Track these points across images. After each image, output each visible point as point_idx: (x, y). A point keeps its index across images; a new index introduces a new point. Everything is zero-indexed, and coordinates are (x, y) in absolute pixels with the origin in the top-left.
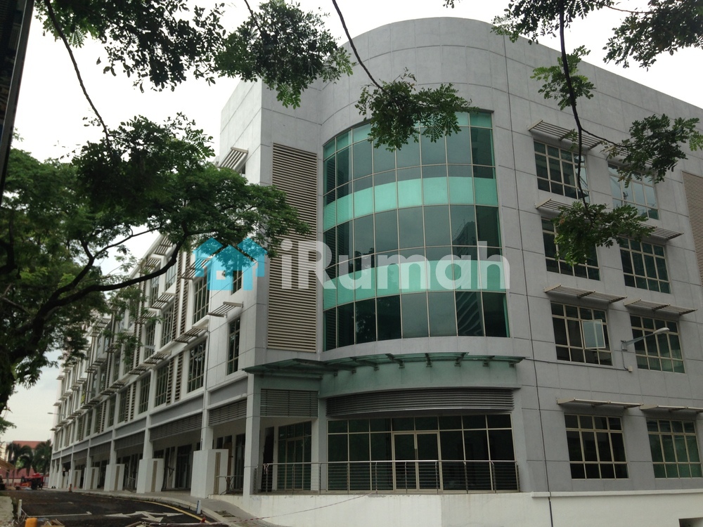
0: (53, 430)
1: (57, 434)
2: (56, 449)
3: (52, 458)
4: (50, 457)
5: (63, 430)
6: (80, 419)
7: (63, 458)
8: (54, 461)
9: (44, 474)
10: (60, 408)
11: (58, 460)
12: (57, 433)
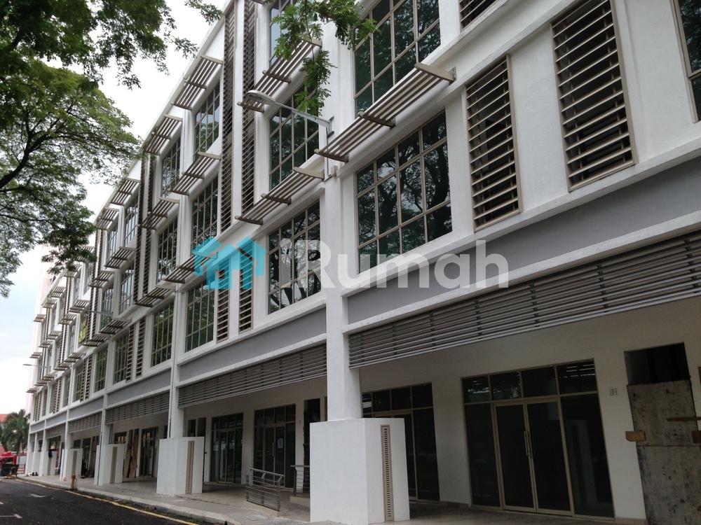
0: (30, 391)
1: (36, 399)
2: (36, 417)
3: (30, 432)
4: (26, 430)
5: (46, 392)
6: (79, 369)
7: (48, 431)
8: (33, 435)
9: (18, 453)
10: (40, 361)
11: (40, 434)
12: (37, 396)
